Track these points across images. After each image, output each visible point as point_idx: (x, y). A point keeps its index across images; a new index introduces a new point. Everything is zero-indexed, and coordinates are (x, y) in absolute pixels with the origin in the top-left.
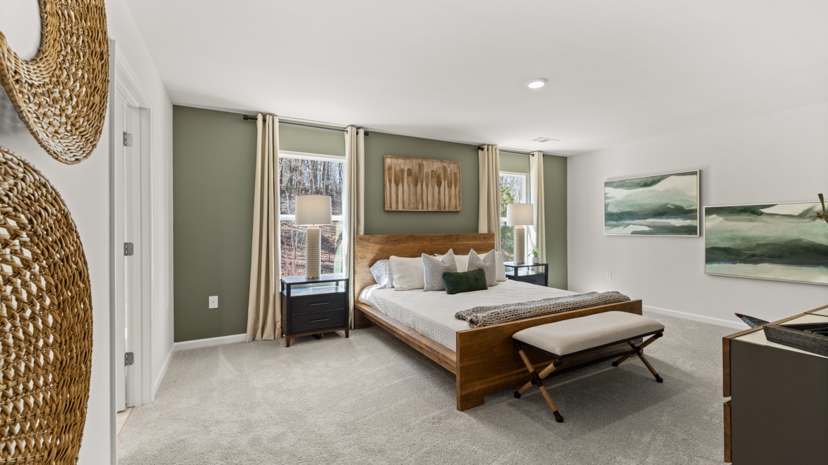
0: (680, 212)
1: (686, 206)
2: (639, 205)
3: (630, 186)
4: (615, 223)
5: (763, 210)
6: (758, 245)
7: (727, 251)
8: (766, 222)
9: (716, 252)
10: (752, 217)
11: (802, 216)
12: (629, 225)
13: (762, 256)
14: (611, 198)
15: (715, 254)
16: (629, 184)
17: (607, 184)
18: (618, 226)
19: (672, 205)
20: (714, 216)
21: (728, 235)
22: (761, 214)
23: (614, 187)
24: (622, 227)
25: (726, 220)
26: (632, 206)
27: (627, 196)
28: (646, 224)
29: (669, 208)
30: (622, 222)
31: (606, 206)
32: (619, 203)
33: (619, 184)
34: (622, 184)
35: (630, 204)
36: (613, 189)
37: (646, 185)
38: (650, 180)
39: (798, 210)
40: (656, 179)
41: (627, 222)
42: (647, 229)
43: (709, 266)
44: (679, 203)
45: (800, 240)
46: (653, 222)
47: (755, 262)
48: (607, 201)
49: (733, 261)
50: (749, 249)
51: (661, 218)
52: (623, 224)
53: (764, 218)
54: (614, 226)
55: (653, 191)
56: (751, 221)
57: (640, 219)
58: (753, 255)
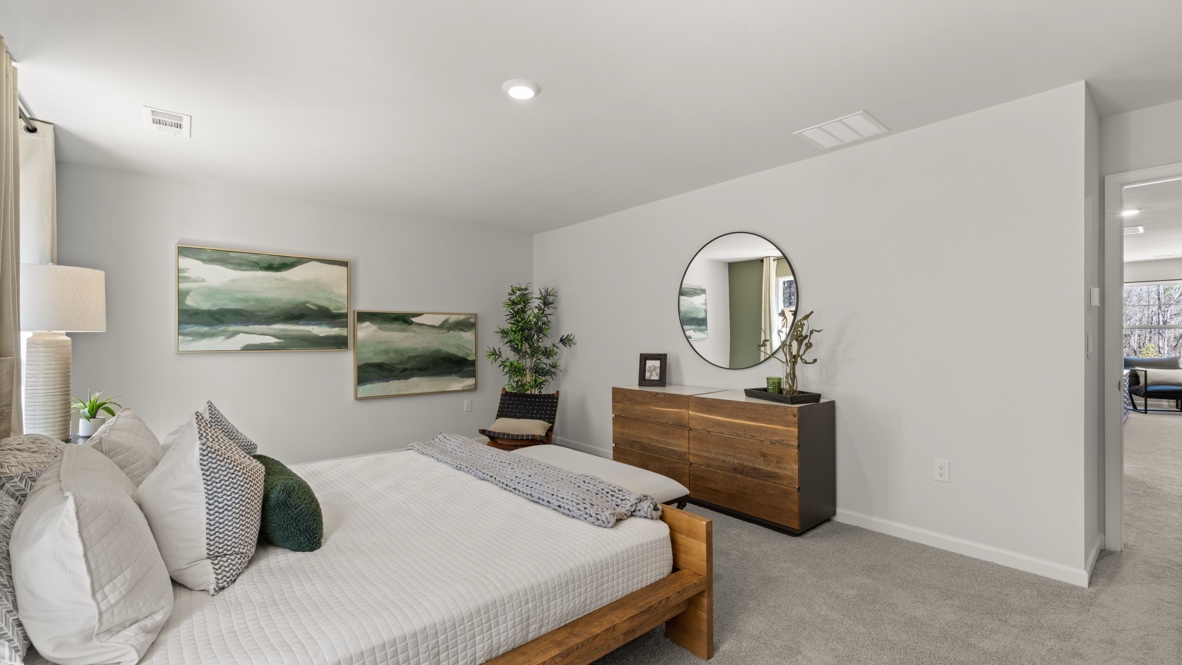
0: (324, 315)
1: (333, 308)
2: (257, 300)
3: (239, 264)
4: (206, 329)
5: (414, 320)
6: (409, 357)
7: (380, 367)
8: (415, 332)
9: (369, 369)
10: (404, 326)
11: (441, 327)
12: (237, 333)
13: (412, 369)
14: (194, 281)
15: (368, 373)
16: (238, 261)
17: (183, 251)
18: (212, 335)
19: (314, 305)
20: (367, 323)
21: (382, 347)
22: (411, 323)
23: (203, 261)
24: (222, 338)
25: (380, 329)
26: (244, 300)
27: (233, 281)
28: (271, 332)
29: (309, 309)
30: (222, 328)
31: (182, 295)
32: (212, 293)
33: (215, 255)
34: (222, 257)
35: (241, 296)
36: (200, 263)
37: (270, 267)
38: (278, 261)
39: (437, 320)
40: (287, 261)
41: (233, 328)
42: (272, 340)
43: (361, 389)
44: (324, 303)
45: (439, 351)
46: (284, 330)
47: (407, 377)
48: (184, 286)
49: (387, 379)
50: (402, 363)
51: (298, 324)
52: (224, 331)
53: (414, 328)
54: (203, 336)
55: (283, 279)
56: (403, 331)
57: (259, 323)
58: (405, 370)
